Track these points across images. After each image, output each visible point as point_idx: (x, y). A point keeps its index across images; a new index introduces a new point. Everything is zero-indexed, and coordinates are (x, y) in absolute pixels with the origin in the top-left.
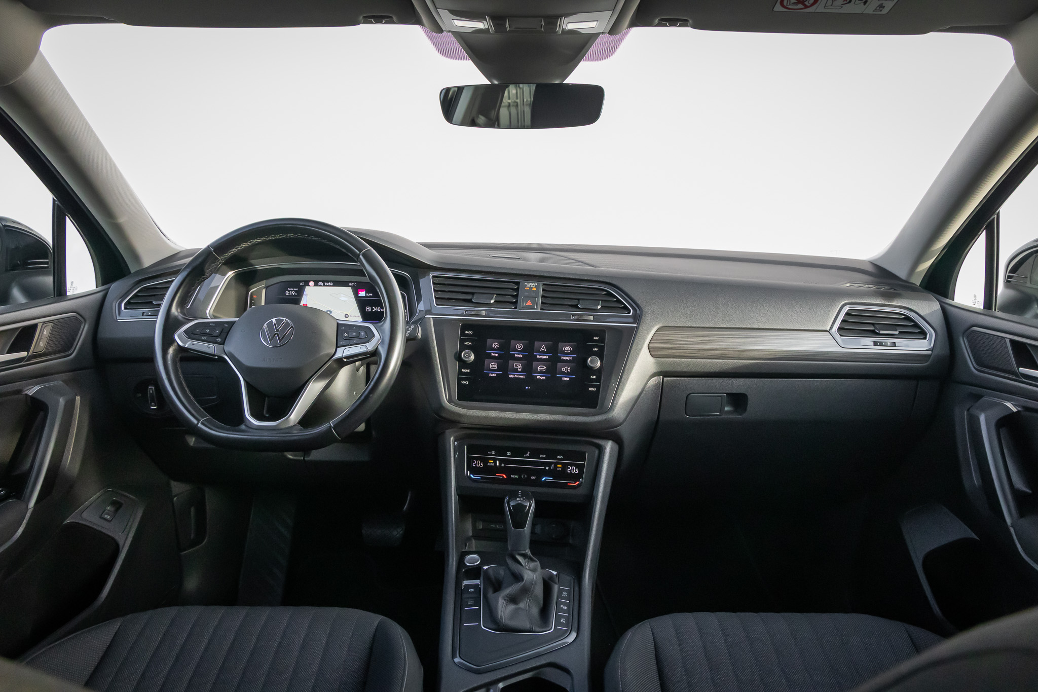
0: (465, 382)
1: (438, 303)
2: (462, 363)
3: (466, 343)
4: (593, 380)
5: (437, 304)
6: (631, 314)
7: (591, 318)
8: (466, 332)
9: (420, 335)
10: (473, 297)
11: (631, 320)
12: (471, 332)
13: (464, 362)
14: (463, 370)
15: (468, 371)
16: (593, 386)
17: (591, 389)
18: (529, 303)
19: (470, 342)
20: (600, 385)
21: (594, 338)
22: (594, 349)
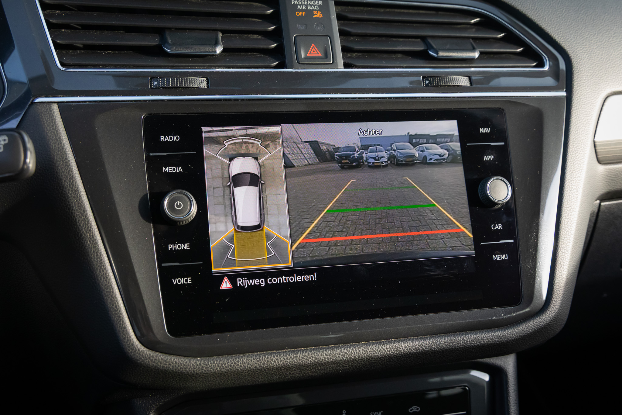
0: (183, 281)
1: (68, 62)
2: (163, 228)
3: (168, 169)
4: (499, 235)
5: (62, 64)
6: (546, 68)
7: (464, 81)
8: (162, 138)
9: (31, 162)
10: (164, 41)
11: (549, 81)
12: (175, 138)
13: (172, 223)
14: (171, 246)
15: (186, 246)
16: (502, 249)
17: (497, 257)
18: (315, 51)
19: (177, 165)
20: (515, 244)
21: (482, 130)
22: (485, 158)
